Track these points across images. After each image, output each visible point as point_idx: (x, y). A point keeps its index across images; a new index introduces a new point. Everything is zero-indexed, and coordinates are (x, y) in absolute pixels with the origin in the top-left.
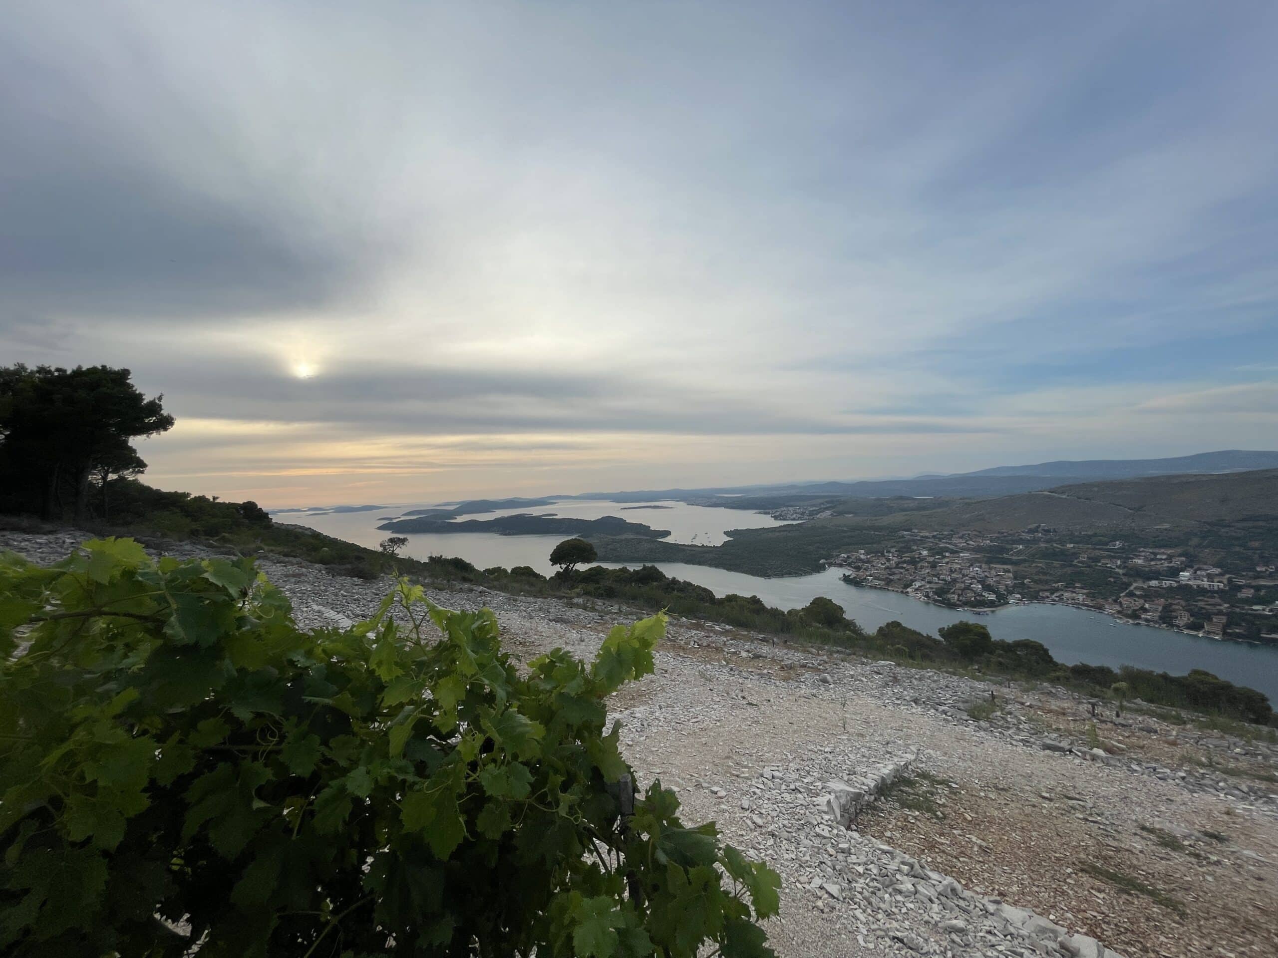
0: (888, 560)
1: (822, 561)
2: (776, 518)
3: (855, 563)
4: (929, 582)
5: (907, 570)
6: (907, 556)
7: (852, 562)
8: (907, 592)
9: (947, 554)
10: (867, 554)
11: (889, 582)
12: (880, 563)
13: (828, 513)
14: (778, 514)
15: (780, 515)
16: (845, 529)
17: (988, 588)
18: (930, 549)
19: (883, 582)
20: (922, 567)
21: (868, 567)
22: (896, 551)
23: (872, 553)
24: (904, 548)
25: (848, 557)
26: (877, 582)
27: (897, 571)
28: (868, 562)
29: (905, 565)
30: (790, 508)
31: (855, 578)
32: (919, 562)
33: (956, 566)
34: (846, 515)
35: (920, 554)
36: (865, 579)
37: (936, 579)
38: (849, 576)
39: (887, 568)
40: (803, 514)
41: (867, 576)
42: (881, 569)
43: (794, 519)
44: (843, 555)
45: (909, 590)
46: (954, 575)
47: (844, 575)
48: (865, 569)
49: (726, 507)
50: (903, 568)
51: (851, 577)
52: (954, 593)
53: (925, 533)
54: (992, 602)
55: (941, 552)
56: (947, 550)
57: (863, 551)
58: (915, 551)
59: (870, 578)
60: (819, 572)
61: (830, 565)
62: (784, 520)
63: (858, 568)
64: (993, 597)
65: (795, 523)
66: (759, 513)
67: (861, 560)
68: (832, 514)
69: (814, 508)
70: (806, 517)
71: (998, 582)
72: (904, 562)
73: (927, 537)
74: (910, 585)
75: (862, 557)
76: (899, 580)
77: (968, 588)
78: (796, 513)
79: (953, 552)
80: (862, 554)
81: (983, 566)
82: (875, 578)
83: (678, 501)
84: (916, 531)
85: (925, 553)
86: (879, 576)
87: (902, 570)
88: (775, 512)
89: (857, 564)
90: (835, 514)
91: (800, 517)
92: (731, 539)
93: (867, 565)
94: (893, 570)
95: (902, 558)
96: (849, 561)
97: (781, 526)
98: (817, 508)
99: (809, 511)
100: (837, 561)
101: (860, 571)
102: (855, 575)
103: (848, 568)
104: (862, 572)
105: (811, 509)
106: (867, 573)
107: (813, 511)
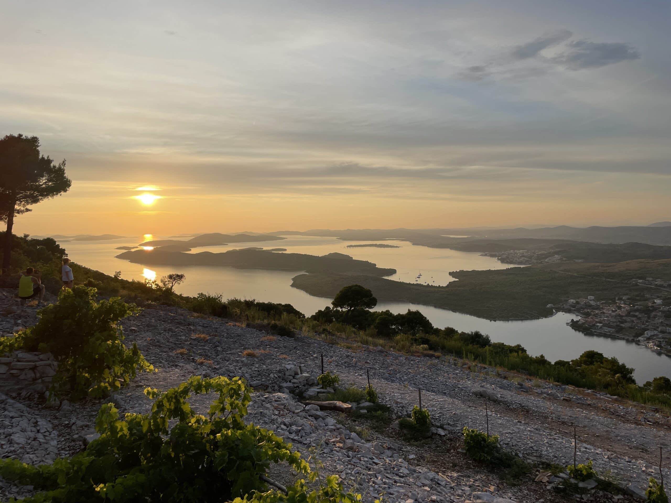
0: (620, 308)
1: (549, 306)
2: (503, 261)
3: (584, 309)
4: (662, 332)
5: (639, 318)
6: (639, 305)
7: (582, 308)
8: (639, 341)
10: (597, 299)
11: (619, 329)
12: (609, 310)
13: (557, 257)
14: (504, 256)
15: (508, 258)
16: (576, 274)
18: (664, 299)
19: (613, 330)
20: (655, 317)
21: (597, 314)
22: (628, 299)
23: (602, 300)
24: (637, 296)
25: (577, 303)
26: (606, 329)
27: (628, 319)
28: (598, 308)
29: (637, 314)
30: (517, 251)
31: (583, 323)
32: (652, 311)
34: (576, 261)
35: (654, 303)
36: (594, 325)
38: (577, 321)
39: (619, 315)
40: (530, 258)
41: (597, 322)
42: (612, 317)
43: (521, 263)
44: (572, 300)
45: (640, 338)
47: (572, 320)
48: (594, 315)
49: (451, 248)
50: (636, 316)
51: (580, 323)
53: (659, 282)
57: (592, 297)
58: (647, 300)
59: (600, 325)
60: (546, 317)
61: (558, 310)
62: (511, 263)
63: (587, 315)
65: (522, 266)
66: (486, 255)
67: (590, 306)
68: (561, 259)
69: (543, 252)
70: (535, 261)
72: (637, 310)
73: (661, 286)
74: (641, 334)
75: (592, 303)
76: (630, 328)
78: (523, 256)
80: (591, 299)
82: (605, 325)
83: (403, 240)
84: (651, 279)
85: (658, 301)
86: (609, 323)
87: (634, 319)
88: (502, 255)
89: (586, 310)
90: (564, 259)
91: (528, 261)
92: (457, 280)
93: (597, 312)
94: (624, 318)
95: (634, 306)
96: (578, 306)
97: (508, 269)
98: (546, 252)
99: (537, 255)
100: (566, 307)
101: (590, 318)
102: (584, 321)
103: (577, 314)
104: (592, 318)
105: (540, 253)
106: (597, 320)
107: (541, 255)
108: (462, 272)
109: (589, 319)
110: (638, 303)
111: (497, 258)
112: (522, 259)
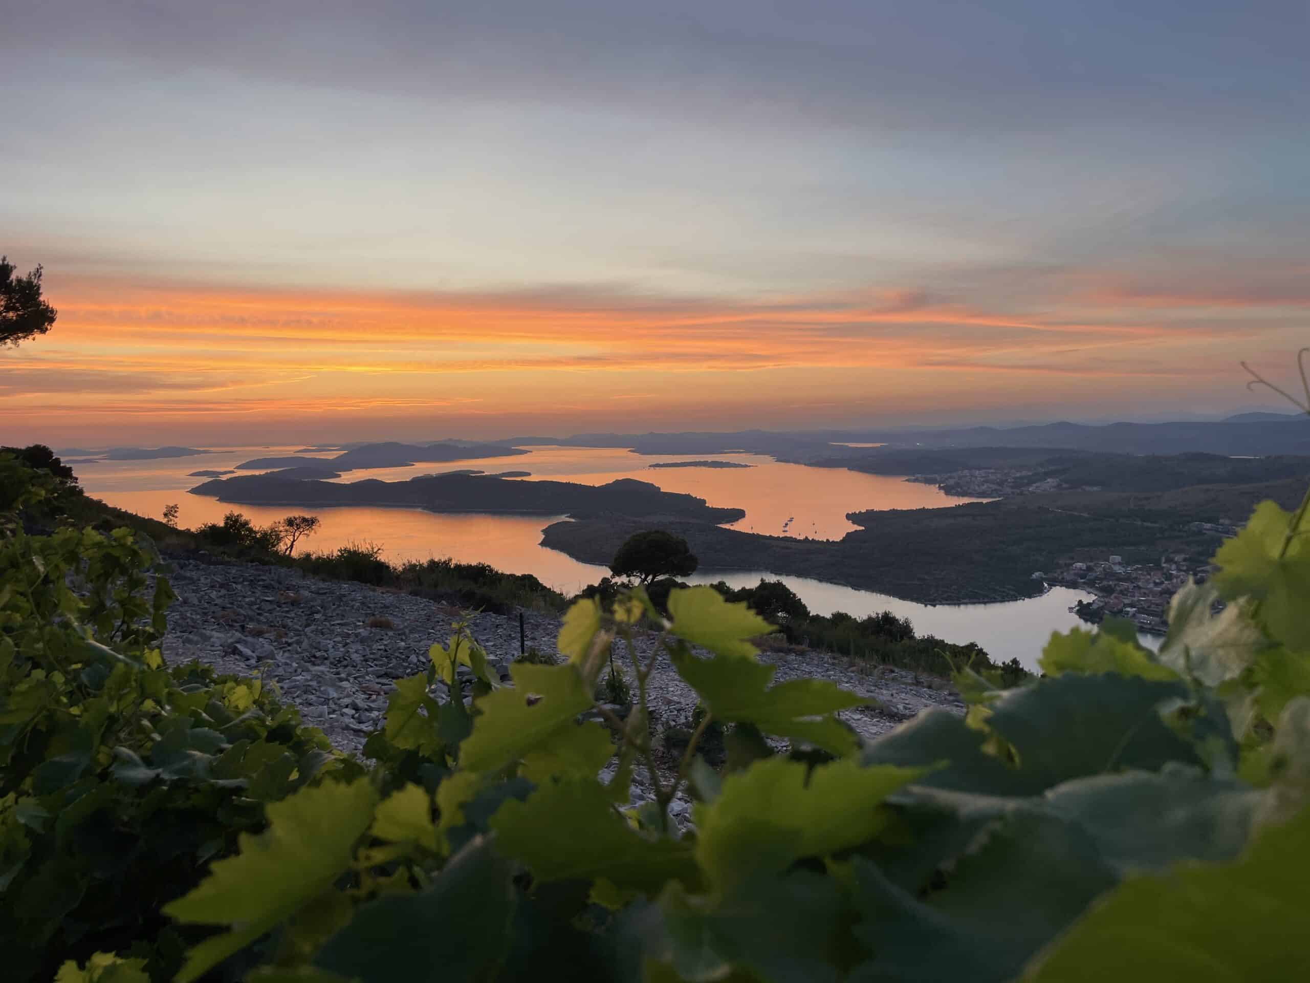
0: (1169, 577)
1: (1036, 575)
2: (949, 491)
3: (1101, 579)
7: (1097, 578)
10: (1126, 563)
12: (1149, 582)
13: (1051, 482)
14: (951, 482)
15: (958, 485)
16: (1085, 515)
21: (1127, 589)
22: (1185, 560)
23: (1137, 562)
24: (1201, 554)
25: (1089, 569)
26: (1144, 618)
28: (1128, 579)
30: (976, 472)
31: (1101, 608)
34: (1088, 488)
36: (1121, 611)
38: (1089, 604)
40: (1001, 484)
41: (1126, 605)
42: (1154, 594)
43: (982, 494)
44: (1079, 565)
47: (1080, 602)
48: (1121, 592)
49: (851, 468)
51: (1095, 607)
57: (1118, 558)
59: (1131, 610)
60: (1030, 597)
61: (1053, 583)
62: (964, 494)
63: (1107, 591)
65: (985, 501)
66: (916, 480)
67: (1114, 575)
68: (1059, 486)
69: (1024, 473)
70: (1009, 490)
75: (1118, 569)
78: (987, 482)
80: (1115, 562)
82: (1142, 611)
83: (756, 453)
84: (1227, 522)
86: (1149, 607)
88: (947, 479)
89: (1105, 583)
90: (1065, 486)
91: (995, 490)
92: (862, 528)
93: (1126, 585)
95: (1195, 574)
96: (1092, 575)
97: (958, 507)
98: (1030, 474)
99: (1015, 478)
100: (1068, 577)
101: (1112, 597)
102: (1101, 604)
103: (1091, 590)
104: (1116, 597)
105: (1018, 475)
106: (1126, 601)
107: (1021, 478)
108: (871, 513)
109: (1112, 600)
110: (1204, 568)
111: (937, 486)
112: (984, 487)
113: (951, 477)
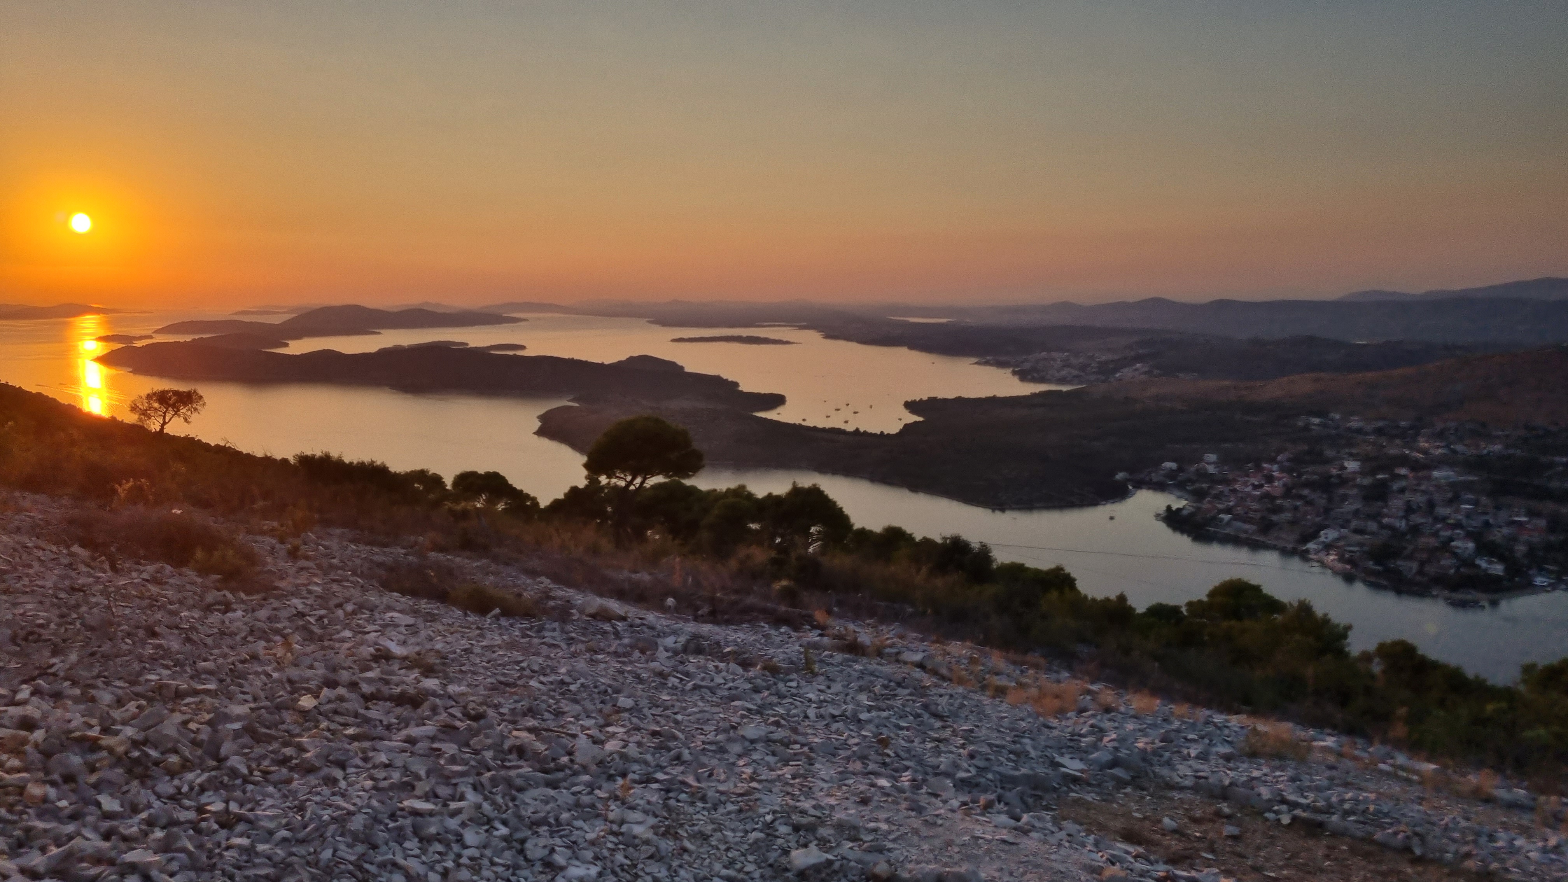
0: (1270, 479)
1: (1120, 476)
2: (1024, 376)
3: (1192, 482)
4: (1357, 531)
5: (1309, 503)
6: (1311, 472)
7: (1188, 480)
8: (1307, 551)
9: (1403, 471)
10: (1222, 462)
11: (1267, 527)
12: (1249, 485)
13: (1140, 367)
14: (1027, 366)
15: (1034, 369)
16: (1176, 406)
17: (1487, 548)
18: (1365, 459)
19: (1254, 527)
20: (1344, 498)
21: (1221, 493)
22: (1289, 460)
23: (1233, 460)
24: (1307, 453)
25: (1180, 469)
26: (1239, 527)
27: (1287, 503)
29: (1306, 492)
30: (1055, 355)
31: (1192, 515)
32: (1338, 486)
33: (1419, 499)
34: (1183, 376)
35: (1343, 468)
36: (1214, 518)
37: (1372, 526)
38: (1179, 510)
39: (1267, 496)
40: (1083, 368)
41: (1221, 511)
42: (1254, 498)
43: (1062, 381)
44: (1168, 464)
45: (1311, 546)
46: (1417, 519)
47: (1169, 508)
48: (1216, 496)
49: (913, 346)
50: (1300, 497)
51: (1185, 512)
52: (1410, 557)
53: (1355, 423)
54: (1497, 579)
55: (1389, 464)
56: (1404, 461)
57: (1212, 457)
58: (1327, 461)
59: (1226, 517)
61: (1140, 485)
62: (1042, 380)
63: (1199, 495)
64: (1498, 569)
65: (1065, 388)
66: (987, 363)
67: (1208, 476)
68: (1149, 372)
69: (1110, 356)
70: (1091, 376)
71: (1514, 539)
72: (1308, 484)
73: (1359, 431)
74: (1314, 536)
75: (1211, 469)
76: (1290, 523)
77: (1445, 546)
78: (1068, 366)
79: (1415, 466)
80: (1210, 463)
81: (1484, 499)
82: (1236, 518)
84: (1338, 416)
85: (1352, 465)
86: (1246, 513)
87: (1299, 503)
88: (1022, 362)
89: (1197, 485)
90: (1156, 372)
91: (1077, 376)
92: (921, 419)
93: (1220, 488)
94: (1278, 502)
95: (1300, 476)
96: (1182, 476)
97: (1034, 395)
98: (1116, 357)
99: (1100, 362)
100: (1155, 477)
101: (1205, 501)
102: (1192, 509)
103: (1179, 493)
104: (1209, 502)
105: (1104, 358)
106: (1221, 506)
107: (1106, 362)
108: (933, 400)
109: (1205, 505)
110: (1310, 469)
111: (1011, 370)
112: (1064, 373)
113: (1026, 361)
